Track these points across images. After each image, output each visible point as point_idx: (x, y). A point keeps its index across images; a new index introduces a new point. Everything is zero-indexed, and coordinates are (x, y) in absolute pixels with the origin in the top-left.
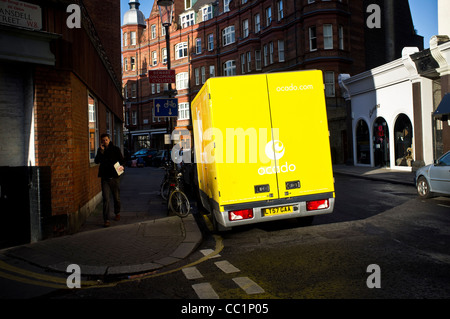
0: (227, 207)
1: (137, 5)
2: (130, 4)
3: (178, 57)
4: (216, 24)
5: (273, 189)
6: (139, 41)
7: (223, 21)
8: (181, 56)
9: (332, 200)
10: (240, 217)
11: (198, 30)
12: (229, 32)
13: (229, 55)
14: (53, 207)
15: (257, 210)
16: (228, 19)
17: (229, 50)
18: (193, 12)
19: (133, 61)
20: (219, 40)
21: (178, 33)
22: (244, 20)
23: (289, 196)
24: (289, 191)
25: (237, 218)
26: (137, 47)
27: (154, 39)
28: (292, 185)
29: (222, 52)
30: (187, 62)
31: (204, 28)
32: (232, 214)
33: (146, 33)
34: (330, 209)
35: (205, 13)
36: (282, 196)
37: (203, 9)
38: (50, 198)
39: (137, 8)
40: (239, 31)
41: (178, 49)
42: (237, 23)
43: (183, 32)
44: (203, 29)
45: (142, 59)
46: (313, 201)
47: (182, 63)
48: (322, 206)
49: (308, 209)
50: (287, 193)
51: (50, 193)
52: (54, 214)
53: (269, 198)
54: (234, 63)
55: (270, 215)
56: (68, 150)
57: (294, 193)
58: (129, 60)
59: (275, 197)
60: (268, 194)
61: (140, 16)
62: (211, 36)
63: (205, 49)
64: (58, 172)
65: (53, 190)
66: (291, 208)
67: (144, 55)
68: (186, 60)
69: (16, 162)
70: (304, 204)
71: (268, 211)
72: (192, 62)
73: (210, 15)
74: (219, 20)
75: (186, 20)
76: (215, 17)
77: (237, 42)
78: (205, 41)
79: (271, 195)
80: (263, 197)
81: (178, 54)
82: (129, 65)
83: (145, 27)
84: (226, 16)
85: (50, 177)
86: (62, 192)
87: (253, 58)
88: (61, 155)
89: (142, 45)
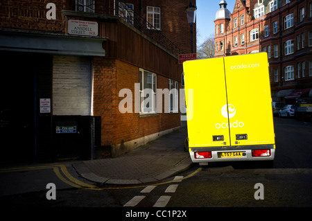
0: (193, 149)
1: (225, 5)
2: (220, 5)
3: (252, 40)
4: (280, 13)
5: (226, 139)
6: (226, 30)
7: (285, 11)
8: (254, 38)
9: (273, 151)
10: (203, 157)
11: (265, 19)
12: (289, 19)
13: (289, 36)
14: (102, 141)
15: (214, 153)
16: (288, 9)
17: (289, 32)
18: (263, 6)
19: (221, 44)
20: (282, 25)
21: (252, 23)
22: (301, 9)
23: (238, 145)
24: (239, 141)
25: (200, 157)
26: (225, 34)
27: (235, 28)
28: (241, 137)
29: (284, 34)
30: (258, 43)
31: (271, 17)
32: (197, 154)
33: (230, 24)
34: (272, 157)
35: (272, 6)
36: (233, 144)
37: (270, 3)
38: (100, 135)
39: (225, 7)
40: (297, 16)
41: (252, 34)
42: (295, 11)
43: (255, 22)
44: (269, 18)
45: (228, 42)
46: (257, 150)
47: (254, 44)
48: (265, 154)
49: (253, 156)
50: (236, 143)
51: (100, 132)
52: (102, 144)
53: (223, 145)
54: (292, 42)
55: (225, 157)
56: (113, 106)
57: (242, 143)
58: (219, 43)
59: (228, 144)
60: (222, 142)
61: (227, 12)
62: (276, 23)
63: (271, 33)
64: (105, 120)
65: (102, 131)
66: (241, 153)
67: (229, 39)
68: (257, 41)
69: (85, 113)
70: (250, 151)
71: (223, 154)
72: (261, 43)
73: (275, 7)
74: (282, 10)
75: (258, 13)
76: (279, 8)
77: (294, 26)
78: (271, 27)
79: (225, 143)
80: (219, 144)
81: (252, 37)
82: (219, 47)
83: (230, 20)
84: (287, 7)
85: (101, 123)
86: (108, 132)
87: (306, 38)
88: (108, 110)
89: (228, 33)
